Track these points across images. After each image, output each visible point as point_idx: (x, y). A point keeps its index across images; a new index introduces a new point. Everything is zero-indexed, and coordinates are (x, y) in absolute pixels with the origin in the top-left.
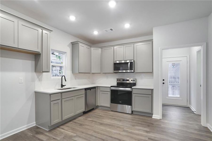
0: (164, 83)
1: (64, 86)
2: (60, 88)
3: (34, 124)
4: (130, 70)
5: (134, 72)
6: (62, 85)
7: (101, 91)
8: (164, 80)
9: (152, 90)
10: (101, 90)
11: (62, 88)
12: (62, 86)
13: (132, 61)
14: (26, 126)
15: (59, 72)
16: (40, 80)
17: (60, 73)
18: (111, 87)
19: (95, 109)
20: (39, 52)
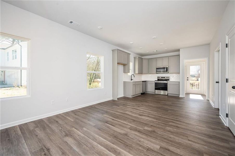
0: (188, 80)
4: (166, 71)
5: (168, 73)
8: (188, 78)
9: (179, 82)
12: (132, 80)
13: (168, 67)
18: (155, 81)
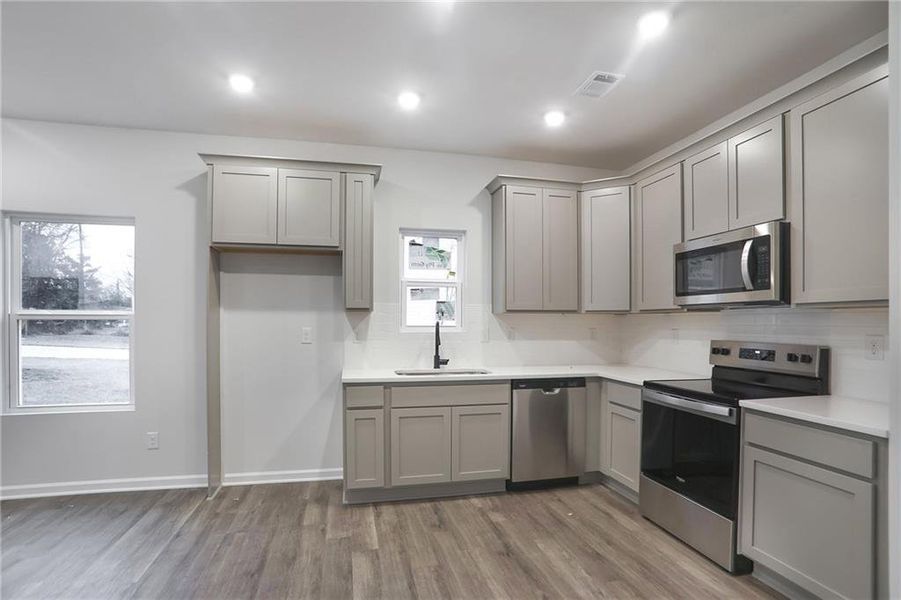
1: (445, 362)
2: (431, 368)
3: (337, 473)
6: (437, 357)
7: (611, 402)
10: (609, 399)
11: (437, 370)
14: (317, 471)
15: (438, 307)
16: (360, 336)
17: (440, 314)
19: (587, 485)
20: (337, 247)
